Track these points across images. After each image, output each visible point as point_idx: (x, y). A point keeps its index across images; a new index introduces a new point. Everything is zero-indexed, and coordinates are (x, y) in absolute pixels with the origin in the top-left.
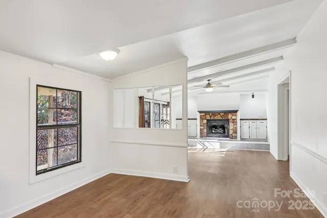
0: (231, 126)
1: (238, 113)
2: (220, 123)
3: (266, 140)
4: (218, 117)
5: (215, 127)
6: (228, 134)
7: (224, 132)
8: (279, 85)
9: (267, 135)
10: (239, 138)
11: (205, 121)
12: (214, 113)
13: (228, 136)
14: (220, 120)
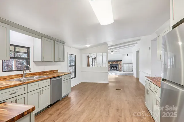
0: (119, 66)
1: (122, 62)
2: (115, 66)
3: (132, 71)
4: (114, 63)
5: (113, 67)
6: (118, 70)
7: (117, 69)
8: (136, 52)
9: (132, 70)
10: (122, 71)
11: (109, 65)
12: (113, 62)
13: (118, 71)
14: (115, 64)
